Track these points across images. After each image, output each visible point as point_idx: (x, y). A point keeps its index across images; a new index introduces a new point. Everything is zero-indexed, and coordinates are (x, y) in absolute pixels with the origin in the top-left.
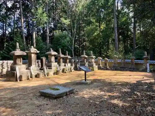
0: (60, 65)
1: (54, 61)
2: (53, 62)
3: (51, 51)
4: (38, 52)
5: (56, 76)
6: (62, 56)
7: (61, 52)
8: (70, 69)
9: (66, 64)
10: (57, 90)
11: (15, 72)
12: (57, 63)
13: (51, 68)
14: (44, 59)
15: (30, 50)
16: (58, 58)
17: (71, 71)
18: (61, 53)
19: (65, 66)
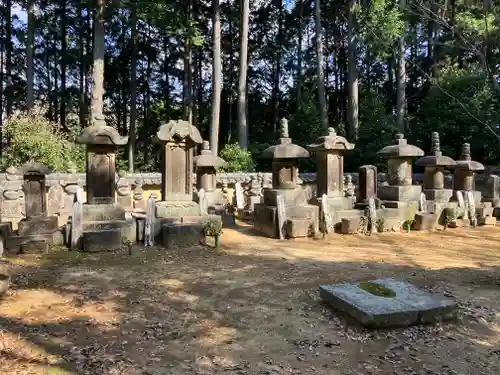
0: (430, 197)
1: (410, 181)
2: (403, 183)
3: (397, 143)
4: (350, 146)
5: (411, 234)
6: (443, 160)
7: (441, 145)
8: (479, 213)
9: (459, 193)
10: (388, 293)
11: (274, 209)
12: (420, 187)
13: (395, 206)
14: (370, 171)
15: (323, 140)
16: (427, 169)
17: (481, 223)
18: (438, 148)
19: (454, 199)
